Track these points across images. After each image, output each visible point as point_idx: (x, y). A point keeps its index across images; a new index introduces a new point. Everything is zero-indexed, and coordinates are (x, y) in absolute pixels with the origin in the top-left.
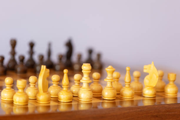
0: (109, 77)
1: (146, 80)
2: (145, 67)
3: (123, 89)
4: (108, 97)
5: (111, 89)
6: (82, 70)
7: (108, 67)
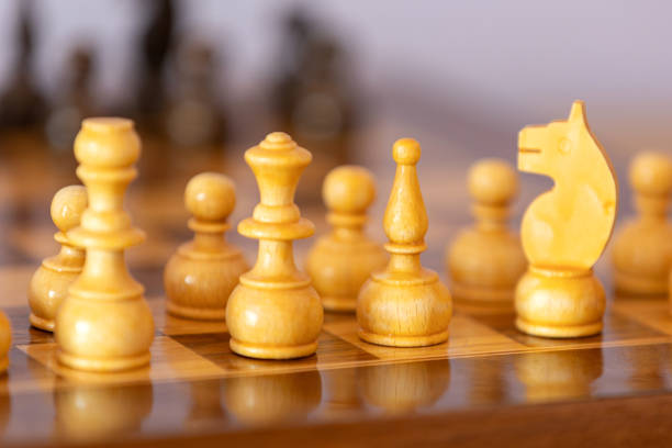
0: (269, 207)
1: (537, 226)
2: (528, 137)
3: (372, 286)
4: (264, 339)
5: (280, 285)
6: (76, 164)
7: (263, 145)
